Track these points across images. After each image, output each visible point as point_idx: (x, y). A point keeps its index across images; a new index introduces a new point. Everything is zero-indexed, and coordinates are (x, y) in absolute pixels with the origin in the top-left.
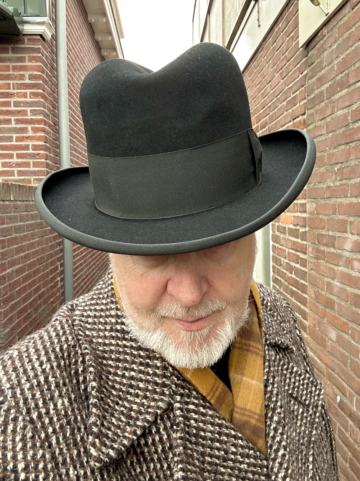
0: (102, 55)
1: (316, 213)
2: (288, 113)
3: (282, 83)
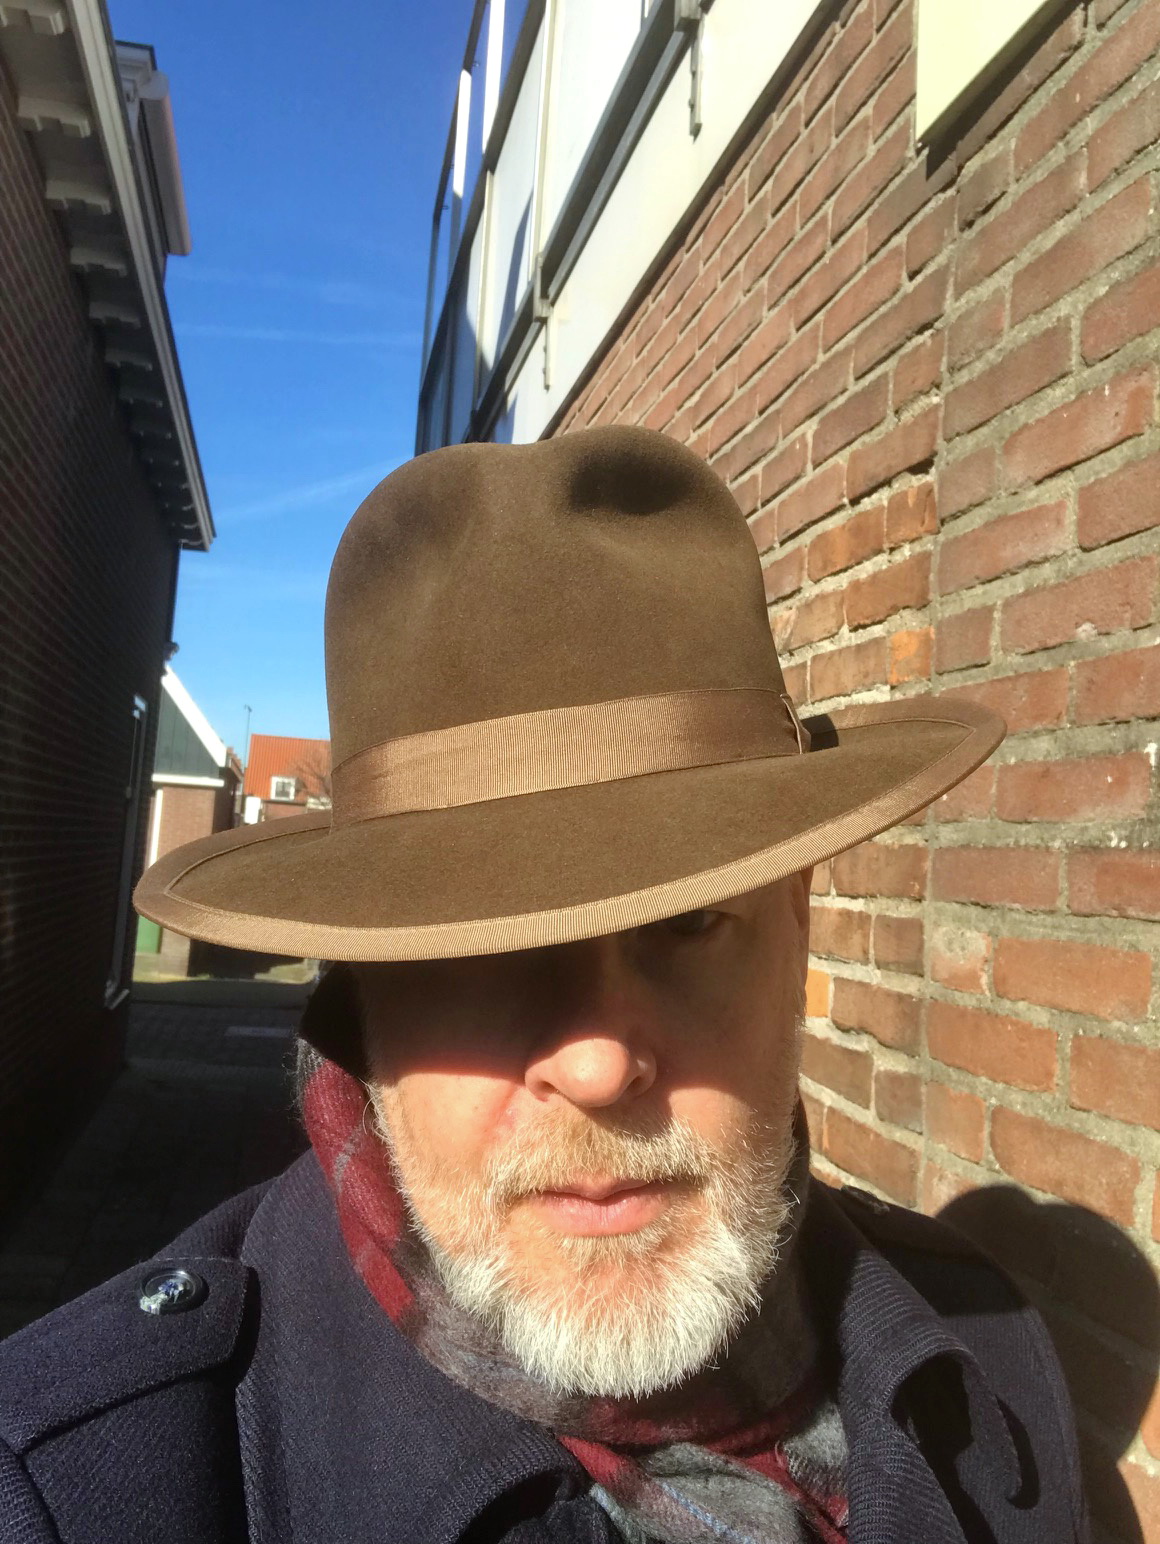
1: (985, 987)
2: (825, 472)
3: (800, 340)
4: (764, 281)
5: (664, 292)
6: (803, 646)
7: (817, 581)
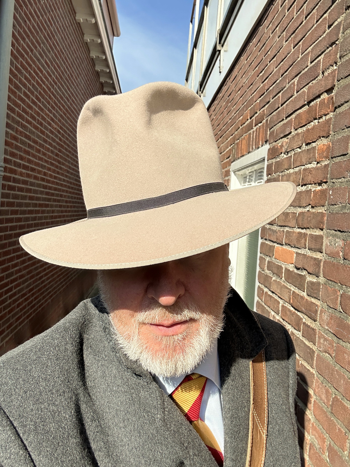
0: (85, 41)
1: (341, 256)
2: (299, 94)
3: (294, 51)
4: (284, 33)
5: (254, 39)
6: (291, 151)
7: (296, 130)
